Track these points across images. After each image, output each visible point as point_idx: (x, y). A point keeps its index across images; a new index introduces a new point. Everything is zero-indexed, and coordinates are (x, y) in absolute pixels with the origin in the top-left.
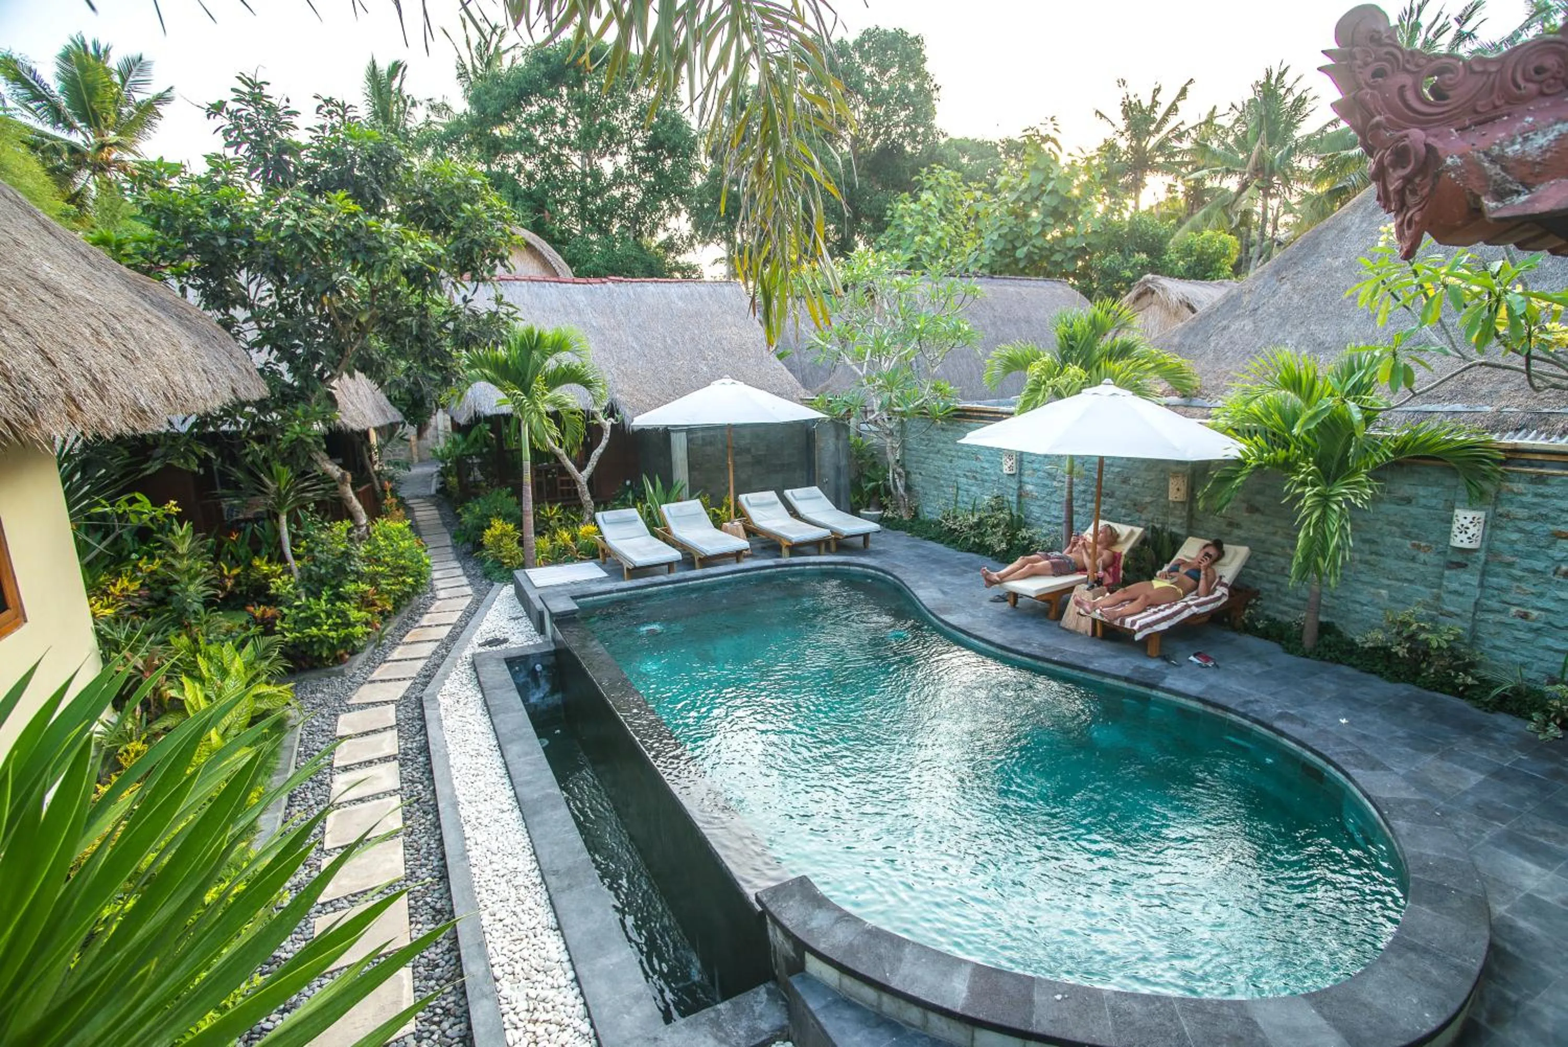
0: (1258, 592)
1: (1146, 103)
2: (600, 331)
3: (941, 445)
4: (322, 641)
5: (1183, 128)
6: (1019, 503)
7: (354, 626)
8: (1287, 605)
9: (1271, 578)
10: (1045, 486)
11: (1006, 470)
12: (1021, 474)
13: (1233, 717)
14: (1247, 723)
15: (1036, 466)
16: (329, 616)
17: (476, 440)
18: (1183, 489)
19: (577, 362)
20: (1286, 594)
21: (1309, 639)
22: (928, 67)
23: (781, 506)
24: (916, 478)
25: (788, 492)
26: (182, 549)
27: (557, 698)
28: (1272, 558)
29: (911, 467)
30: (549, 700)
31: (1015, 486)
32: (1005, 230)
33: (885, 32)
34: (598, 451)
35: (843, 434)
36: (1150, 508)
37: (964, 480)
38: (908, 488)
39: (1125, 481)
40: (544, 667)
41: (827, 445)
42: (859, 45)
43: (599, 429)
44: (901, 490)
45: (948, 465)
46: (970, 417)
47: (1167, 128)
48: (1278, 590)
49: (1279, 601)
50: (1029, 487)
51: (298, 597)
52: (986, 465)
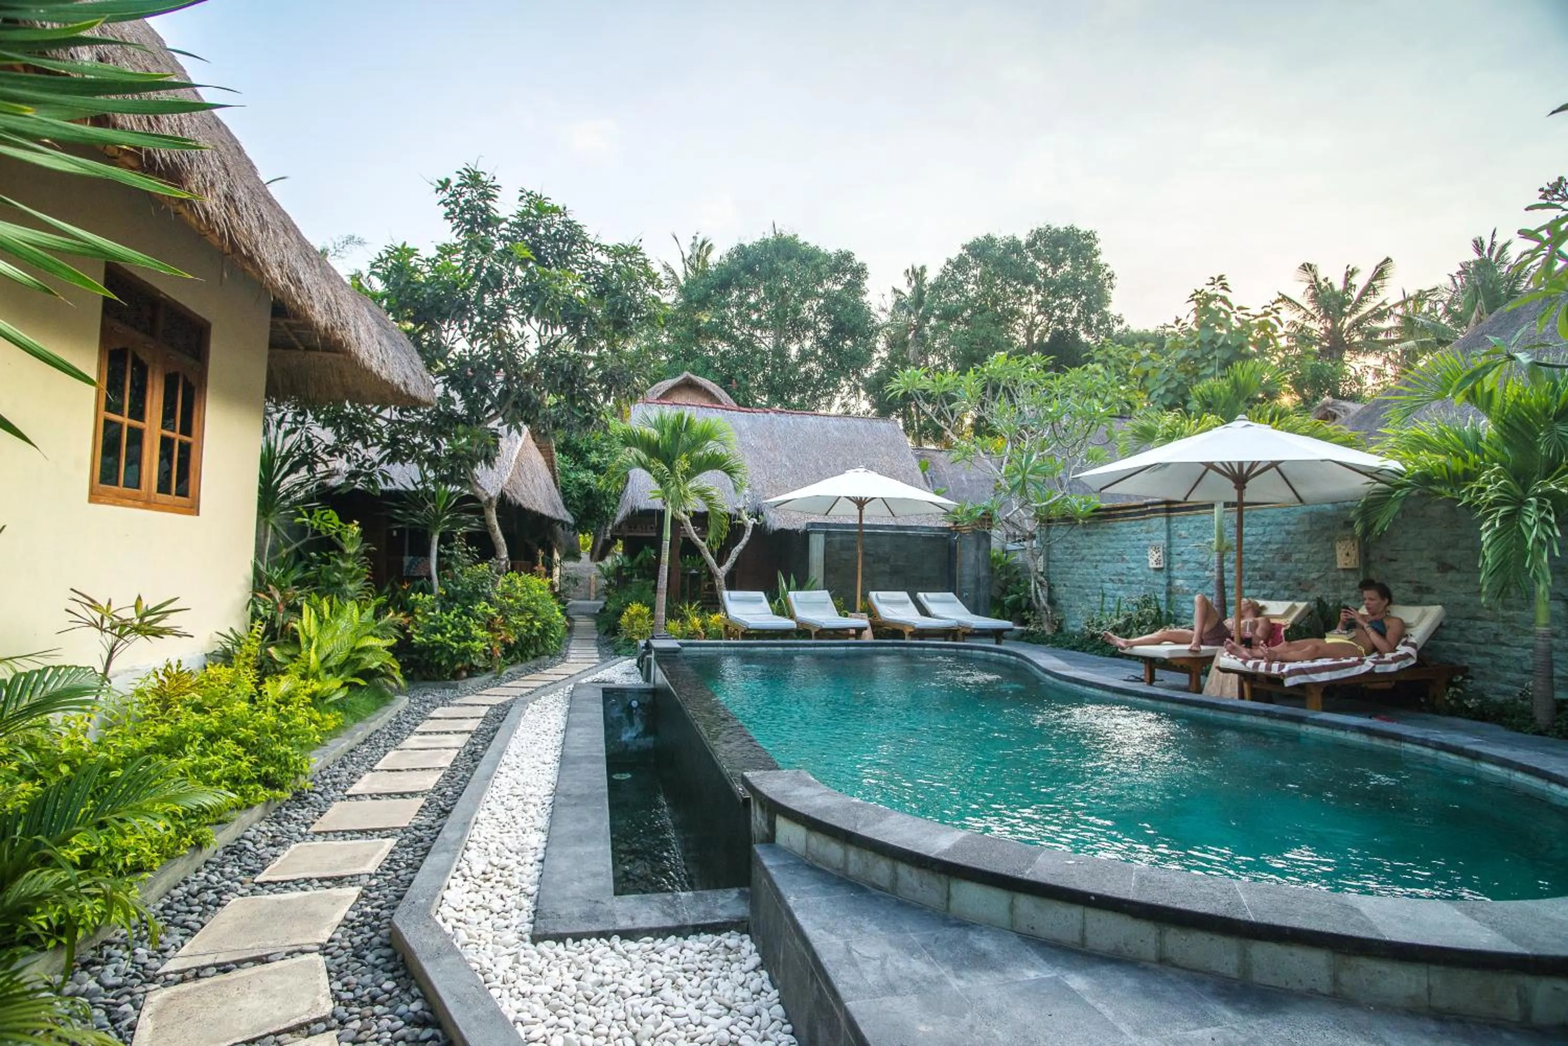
0: (1466, 669)
1: (1339, 286)
2: (757, 450)
3: (1085, 552)
4: (442, 647)
5: (1383, 308)
6: (1168, 600)
7: (474, 640)
8: (1510, 682)
9: (1482, 649)
10: (1197, 577)
11: (1152, 564)
12: (1169, 569)
13: (1409, 747)
14: (1428, 752)
15: (1185, 557)
16: (454, 627)
17: (640, 563)
18: (1354, 553)
19: (724, 452)
20: (1506, 668)
21: (1542, 716)
22: (1102, 259)
23: (912, 606)
24: (1060, 591)
25: (921, 595)
26: (350, 550)
27: (649, 741)
28: (1479, 624)
29: (1056, 579)
30: (642, 742)
31: (1163, 581)
32: (1173, 385)
33: (1057, 231)
34: (739, 547)
35: (984, 544)
36: (1319, 585)
37: (1109, 585)
38: (1051, 602)
39: (1286, 558)
40: (639, 704)
41: (968, 558)
42: (1030, 245)
43: (742, 527)
44: (1044, 602)
45: (1092, 571)
46: (1114, 516)
47: (1366, 308)
48: (1493, 664)
49: (1497, 679)
50: (1179, 582)
51: (433, 610)
52: (1132, 565)
